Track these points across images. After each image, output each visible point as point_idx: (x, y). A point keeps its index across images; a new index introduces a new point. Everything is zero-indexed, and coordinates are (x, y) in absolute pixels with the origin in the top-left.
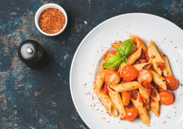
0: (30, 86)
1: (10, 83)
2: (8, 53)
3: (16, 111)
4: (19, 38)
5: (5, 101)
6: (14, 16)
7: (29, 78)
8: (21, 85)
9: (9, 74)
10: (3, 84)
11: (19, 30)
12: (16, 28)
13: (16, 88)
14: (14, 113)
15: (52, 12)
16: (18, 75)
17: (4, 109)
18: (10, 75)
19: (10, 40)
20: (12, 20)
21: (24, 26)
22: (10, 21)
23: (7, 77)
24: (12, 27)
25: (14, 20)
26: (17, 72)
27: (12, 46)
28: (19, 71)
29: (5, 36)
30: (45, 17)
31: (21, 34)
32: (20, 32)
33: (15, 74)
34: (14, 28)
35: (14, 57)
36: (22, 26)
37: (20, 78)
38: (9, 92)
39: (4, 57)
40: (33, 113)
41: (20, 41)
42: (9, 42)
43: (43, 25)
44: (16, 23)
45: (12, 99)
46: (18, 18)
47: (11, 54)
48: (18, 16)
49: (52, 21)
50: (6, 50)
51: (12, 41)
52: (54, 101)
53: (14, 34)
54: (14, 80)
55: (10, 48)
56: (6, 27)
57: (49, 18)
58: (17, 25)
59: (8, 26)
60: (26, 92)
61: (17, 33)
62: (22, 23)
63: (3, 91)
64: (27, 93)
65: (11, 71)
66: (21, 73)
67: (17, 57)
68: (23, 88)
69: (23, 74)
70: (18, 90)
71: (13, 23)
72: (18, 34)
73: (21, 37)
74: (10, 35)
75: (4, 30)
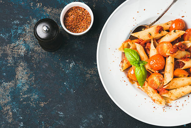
0: (36, 97)
1: (15, 94)
2: (12, 63)
3: (22, 123)
4: (23, 47)
5: (11, 113)
6: (17, 25)
7: (35, 88)
8: (26, 96)
9: (13, 85)
10: (8, 95)
11: (22, 39)
12: (19, 36)
13: (22, 99)
14: (20, 125)
15: (79, 11)
16: (24, 85)
17: (10, 121)
18: (15, 86)
19: (13, 49)
20: (15, 28)
21: (27, 35)
22: (13, 29)
23: (12, 88)
24: (15, 36)
25: (17, 29)
26: (21, 82)
27: (16, 56)
28: (23, 81)
29: (8, 45)
30: (71, 15)
31: (25, 43)
32: (24, 41)
33: (20, 84)
34: (17, 37)
35: (19, 67)
36: (25, 35)
37: (25, 88)
38: (14, 103)
39: (8, 67)
40: (40, 124)
41: (24, 50)
42: (12, 51)
43: (68, 22)
44: (19, 32)
45: (17, 111)
46: (21, 26)
47: (15, 63)
48: (21, 24)
49: (78, 20)
50: (10, 59)
51: (15, 50)
52: (61, 111)
53: (17, 43)
54: (19, 90)
55: (13, 57)
56: (9, 36)
57: (75, 16)
58: (20, 34)
59: (11, 35)
60: (32, 102)
61: (20, 42)
62: (26, 32)
63: (8, 103)
64: (33, 104)
65: (16, 82)
66: (26, 83)
67: (21, 67)
68: (28, 99)
69: (28, 84)
70: (24, 101)
71: (16, 32)
72: (22, 43)
73: (25, 46)
74: (13, 44)
75: (7, 39)
